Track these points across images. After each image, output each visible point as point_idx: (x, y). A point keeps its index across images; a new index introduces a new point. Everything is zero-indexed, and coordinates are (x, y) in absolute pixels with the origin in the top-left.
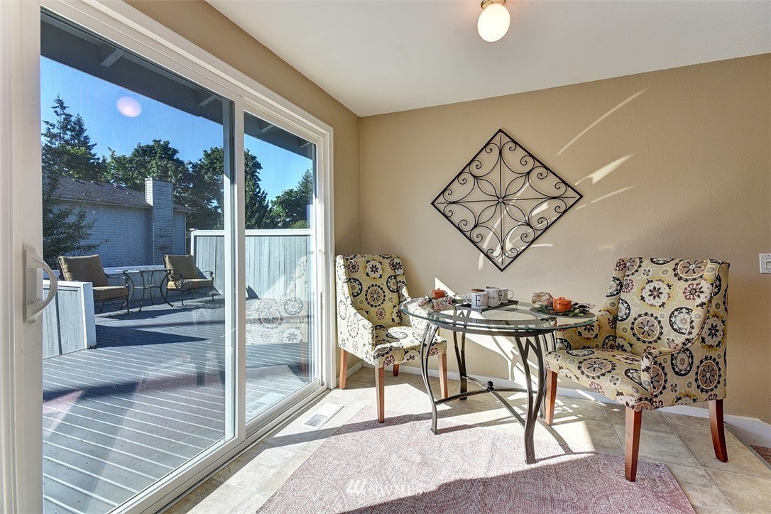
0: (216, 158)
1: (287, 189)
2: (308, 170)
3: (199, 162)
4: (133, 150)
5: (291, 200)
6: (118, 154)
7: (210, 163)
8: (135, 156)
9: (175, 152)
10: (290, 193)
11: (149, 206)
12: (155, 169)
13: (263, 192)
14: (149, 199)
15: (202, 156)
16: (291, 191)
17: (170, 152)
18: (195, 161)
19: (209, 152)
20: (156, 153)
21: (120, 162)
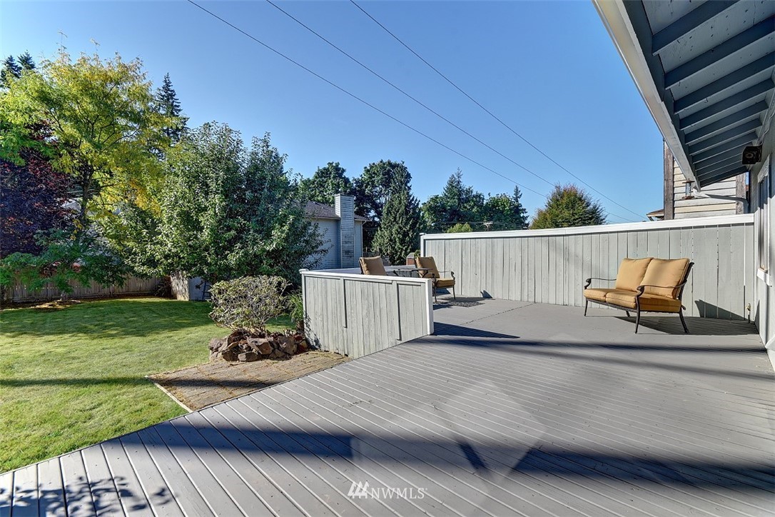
0: (374, 173)
1: (432, 195)
2: (453, 175)
3: (360, 178)
4: (315, 173)
5: (436, 206)
6: (305, 178)
7: (369, 177)
8: (316, 177)
9: (344, 171)
10: (435, 199)
11: (338, 217)
12: (331, 187)
13: (416, 200)
14: (338, 213)
15: (363, 171)
16: (437, 197)
17: (340, 172)
18: (358, 177)
19: (369, 168)
20: (331, 173)
21: (307, 183)
